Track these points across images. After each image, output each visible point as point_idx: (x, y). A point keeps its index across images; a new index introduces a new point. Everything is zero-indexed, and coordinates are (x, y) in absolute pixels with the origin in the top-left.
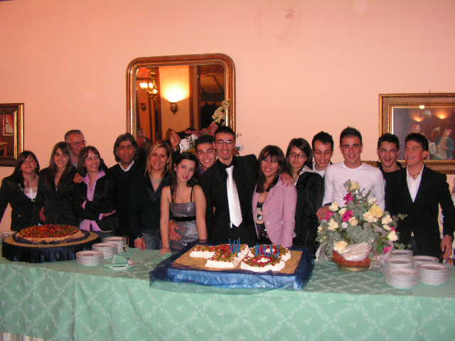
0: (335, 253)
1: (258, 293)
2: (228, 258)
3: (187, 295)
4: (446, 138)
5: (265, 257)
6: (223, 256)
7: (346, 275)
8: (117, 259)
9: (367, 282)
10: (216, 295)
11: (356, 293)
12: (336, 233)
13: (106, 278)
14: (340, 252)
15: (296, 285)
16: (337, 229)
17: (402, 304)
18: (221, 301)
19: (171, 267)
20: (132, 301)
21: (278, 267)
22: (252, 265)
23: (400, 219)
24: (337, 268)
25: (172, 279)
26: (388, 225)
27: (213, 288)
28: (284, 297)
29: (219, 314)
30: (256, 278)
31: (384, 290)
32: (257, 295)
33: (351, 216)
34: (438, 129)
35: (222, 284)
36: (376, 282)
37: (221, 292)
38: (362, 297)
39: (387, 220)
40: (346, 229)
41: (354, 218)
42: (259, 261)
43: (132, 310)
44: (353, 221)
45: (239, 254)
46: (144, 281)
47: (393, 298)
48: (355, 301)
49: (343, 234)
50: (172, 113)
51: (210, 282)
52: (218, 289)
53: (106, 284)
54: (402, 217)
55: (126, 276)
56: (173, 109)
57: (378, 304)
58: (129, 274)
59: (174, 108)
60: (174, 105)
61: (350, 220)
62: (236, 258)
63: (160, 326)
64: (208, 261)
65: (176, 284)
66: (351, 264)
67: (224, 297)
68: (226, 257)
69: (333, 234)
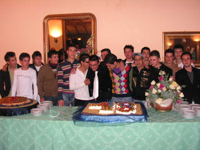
0: (156, 104)
1: (127, 125)
2: (109, 109)
3: (91, 128)
4: (192, 52)
5: (126, 107)
6: (107, 108)
7: (161, 114)
8: (52, 111)
9: (173, 117)
10: (106, 127)
11: (171, 122)
12: (156, 95)
13: (49, 121)
14: (159, 103)
15: (143, 120)
16: (157, 93)
17: (193, 126)
18: (108, 129)
19: (82, 114)
20: (64, 132)
21: (134, 112)
22: (122, 112)
23: (183, 87)
24: (155, 111)
25: (83, 120)
26: (179, 90)
27: (104, 123)
28: (139, 126)
29: (108, 136)
30: (126, 117)
31: (183, 120)
32: (126, 126)
33: (163, 87)
34: (189, 47)
35: (109, 121)
36: (177, 116)
37: (108, 125)
38: (175, 124)
39: (179, 88)
40: (161, 93)
41: (165, 88)
42: (124, 109)
43: (64, 136)
44: (164, 89)
45: (113, 106)
46: (70, 122)
47: (188, 123)
48: (172, 126)
49: (159, 95)
50: (55, 42)
51: (102, 120)
52: (107, 124)
53: (50, 124)
54: (184, 86)
55: (59, 120)
57: (183, 127)
58: (61, 119)
60: (56, 39)
61: (163, 88)
62: (113, 108)
63: (78, 143)
64: (100, 110)
65: (86, 122)
66: (163, 109)
67: (110, 127)
68: (108, 108)
69: (154, 95)
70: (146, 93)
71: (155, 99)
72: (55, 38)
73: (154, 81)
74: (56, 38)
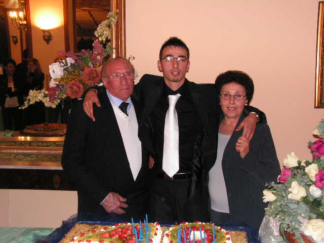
0: (306, 239)
14: (316, 239)
16: (305, 200)
40: (320, 199)
49: (315, 207)
50: (45, 43)
56: (46, 38)
59: (48, 37)
60: (47, 34)
69: (295, 206)
70: (265, 192)
71: (299, 218)
72: (44, 31)
73: (293, 154)
74: (49, 31)
